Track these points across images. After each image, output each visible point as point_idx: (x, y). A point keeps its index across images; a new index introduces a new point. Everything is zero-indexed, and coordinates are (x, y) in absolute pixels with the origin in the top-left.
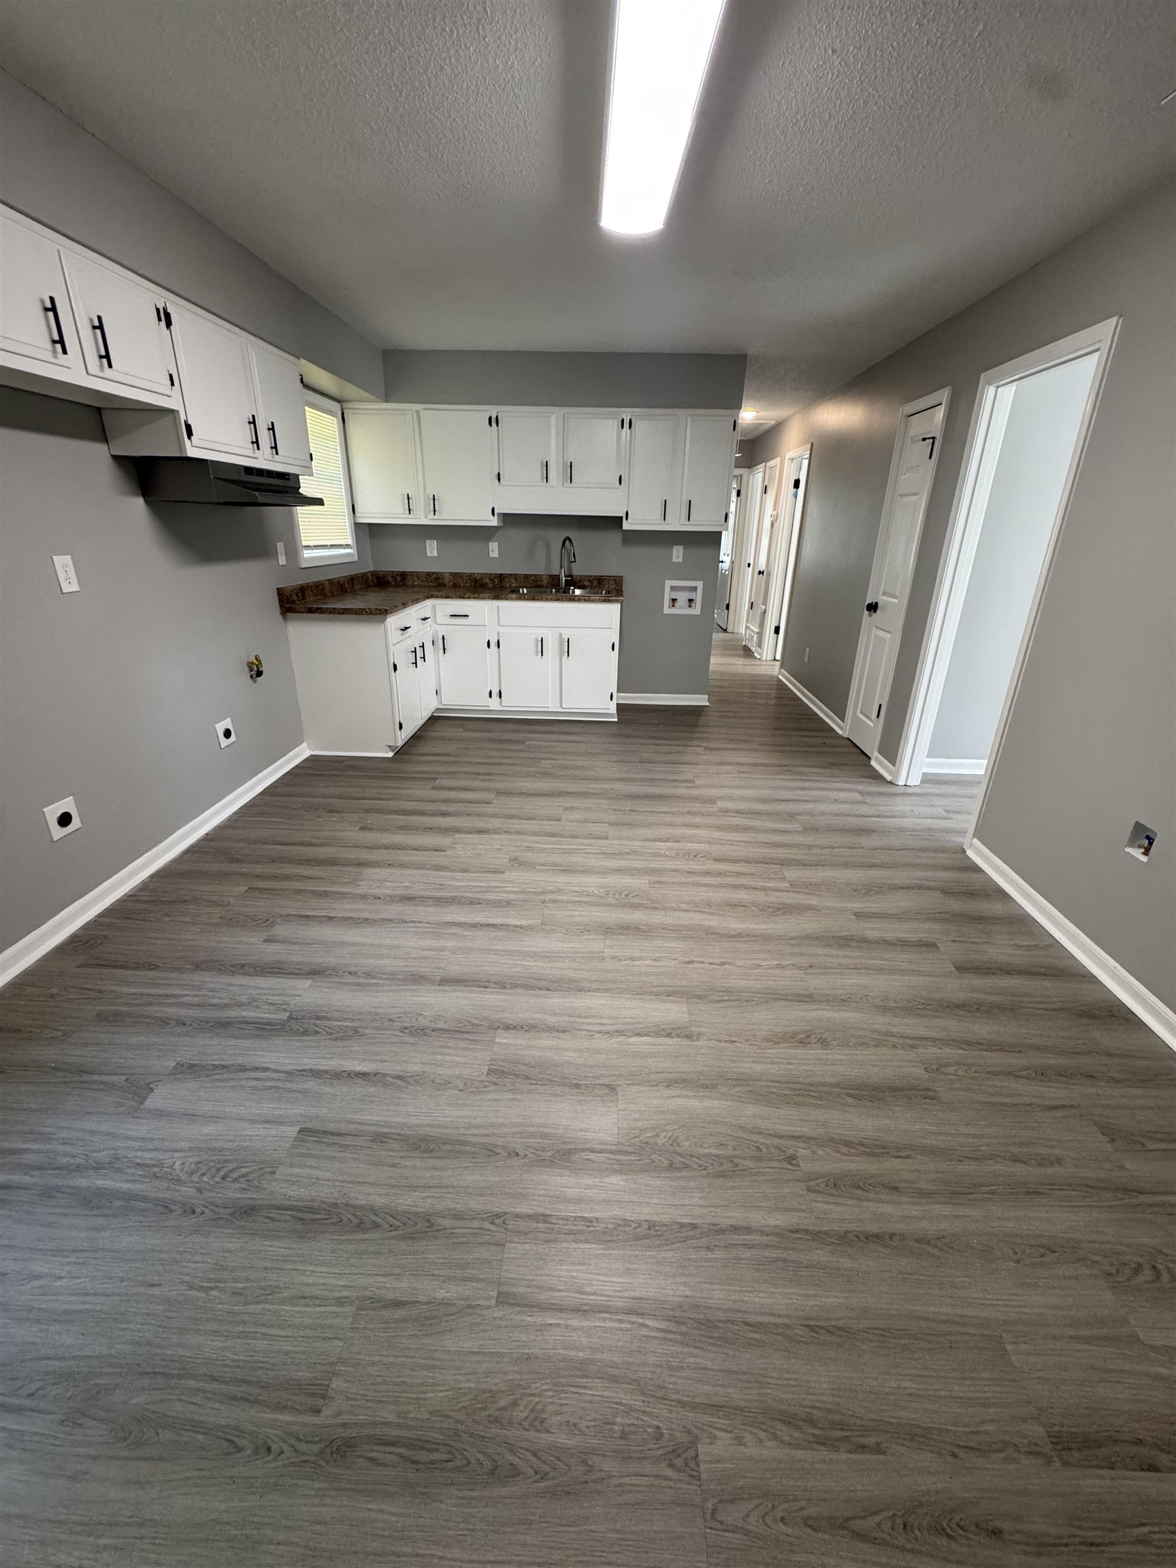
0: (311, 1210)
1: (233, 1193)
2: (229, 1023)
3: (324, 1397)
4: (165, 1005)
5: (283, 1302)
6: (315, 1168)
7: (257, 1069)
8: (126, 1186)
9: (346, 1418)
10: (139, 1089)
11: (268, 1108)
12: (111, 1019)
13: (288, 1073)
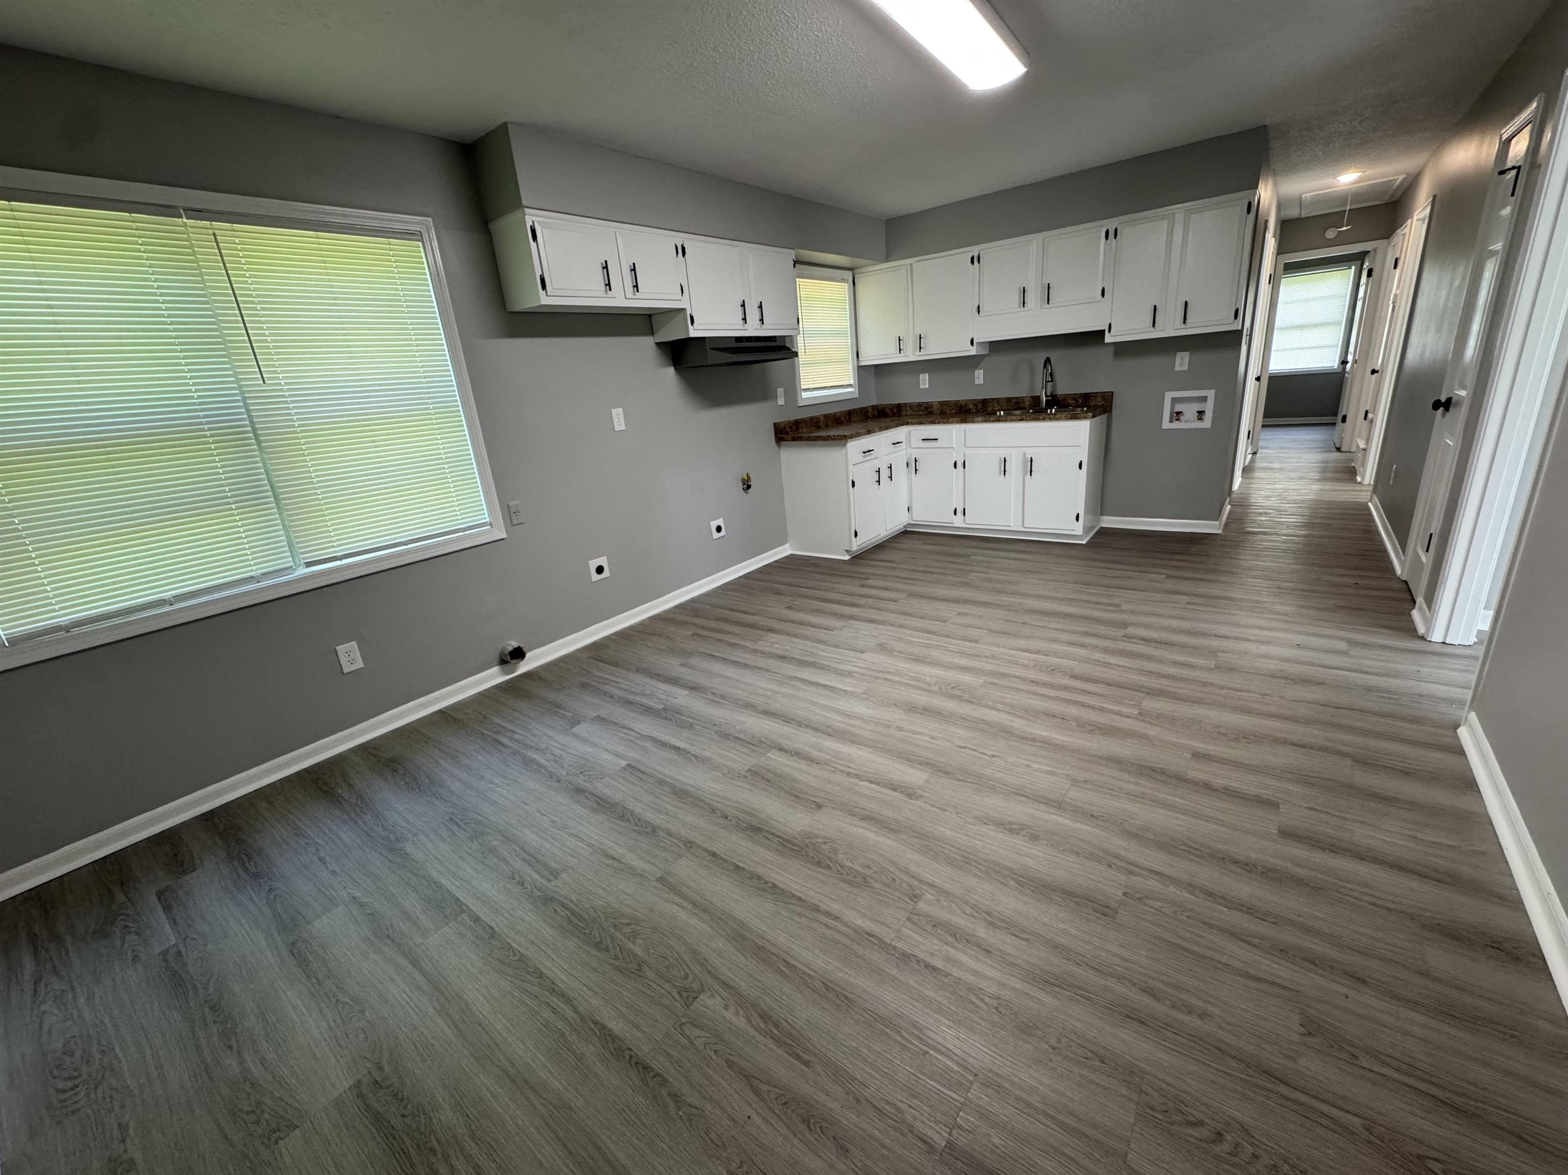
0: (605, 801)
1: (581, 781)
2: (632, 703)
3: (556, 878)
4: (611, 686)
5: (567, 833)
6: (622, 784)
7: (629, 729)
8: (543, 761)
9: (557, 889)
10: (575, 722)
11: (620, 749)
12: (584, 686)
13: (643, 736)
